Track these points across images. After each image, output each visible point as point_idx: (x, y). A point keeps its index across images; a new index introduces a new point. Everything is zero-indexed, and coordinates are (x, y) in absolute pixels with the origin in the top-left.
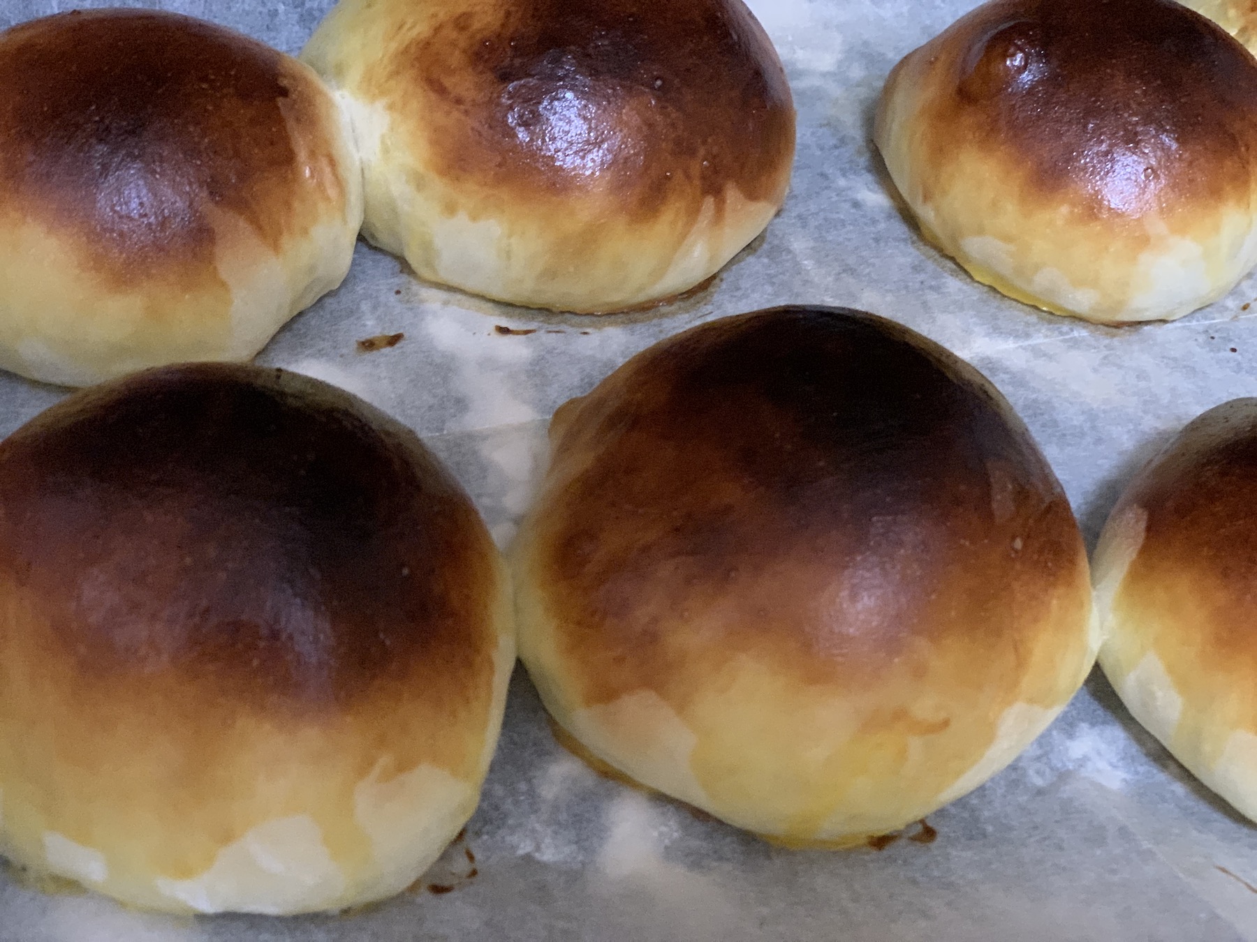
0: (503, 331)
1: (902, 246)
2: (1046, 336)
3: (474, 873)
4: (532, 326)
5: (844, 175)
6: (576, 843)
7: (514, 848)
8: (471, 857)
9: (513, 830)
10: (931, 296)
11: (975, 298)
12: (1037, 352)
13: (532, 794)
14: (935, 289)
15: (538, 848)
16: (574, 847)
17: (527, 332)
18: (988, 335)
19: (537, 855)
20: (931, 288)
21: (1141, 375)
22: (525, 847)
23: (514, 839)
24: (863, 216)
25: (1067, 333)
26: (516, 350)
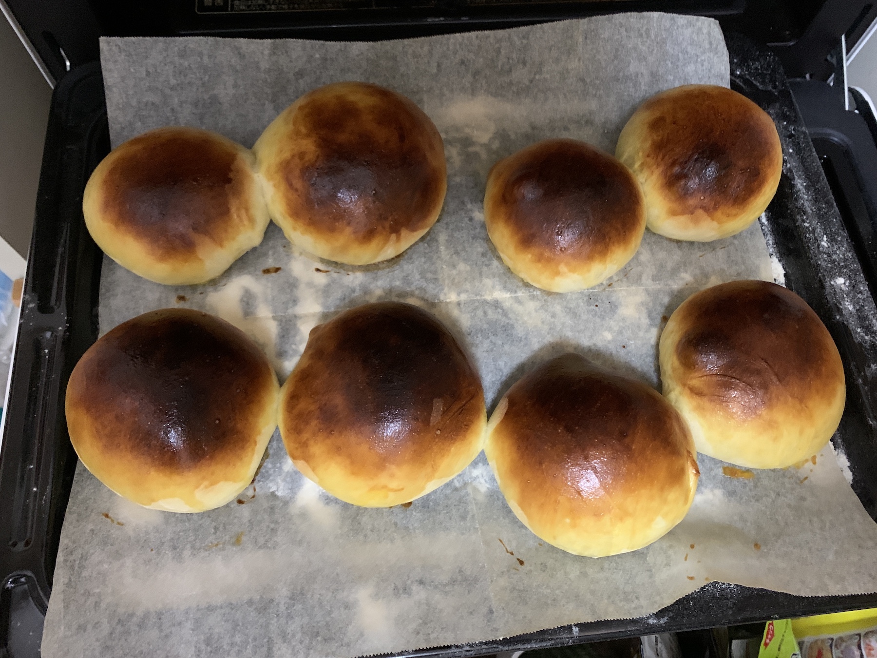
0: (318, 270)
1: (482, 242)
2: (523, 293)
3: (254, 497)
4: (329, 269)
5: (471, 203)
6: (290, 489)
7: (270, 488)
8: (255, 490)
9: (271, 481)
10: (485, 269)
11: (501, 272)
12: (518, 301)
13: (280, 468)
14: (487, 265)
15: (277, 490)
16: (289, 491)
17: (327, 271)
18: (500, 290)
19: (276, 492)
20: (486, 265)
21: (553, 316)
22: (273, 489)
23: (270, 485)
24: (472, 225)
25: (532, 292)
26: (321, 279)
